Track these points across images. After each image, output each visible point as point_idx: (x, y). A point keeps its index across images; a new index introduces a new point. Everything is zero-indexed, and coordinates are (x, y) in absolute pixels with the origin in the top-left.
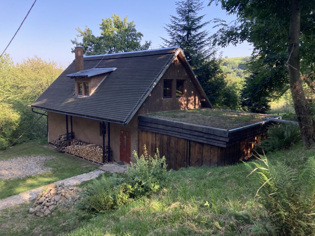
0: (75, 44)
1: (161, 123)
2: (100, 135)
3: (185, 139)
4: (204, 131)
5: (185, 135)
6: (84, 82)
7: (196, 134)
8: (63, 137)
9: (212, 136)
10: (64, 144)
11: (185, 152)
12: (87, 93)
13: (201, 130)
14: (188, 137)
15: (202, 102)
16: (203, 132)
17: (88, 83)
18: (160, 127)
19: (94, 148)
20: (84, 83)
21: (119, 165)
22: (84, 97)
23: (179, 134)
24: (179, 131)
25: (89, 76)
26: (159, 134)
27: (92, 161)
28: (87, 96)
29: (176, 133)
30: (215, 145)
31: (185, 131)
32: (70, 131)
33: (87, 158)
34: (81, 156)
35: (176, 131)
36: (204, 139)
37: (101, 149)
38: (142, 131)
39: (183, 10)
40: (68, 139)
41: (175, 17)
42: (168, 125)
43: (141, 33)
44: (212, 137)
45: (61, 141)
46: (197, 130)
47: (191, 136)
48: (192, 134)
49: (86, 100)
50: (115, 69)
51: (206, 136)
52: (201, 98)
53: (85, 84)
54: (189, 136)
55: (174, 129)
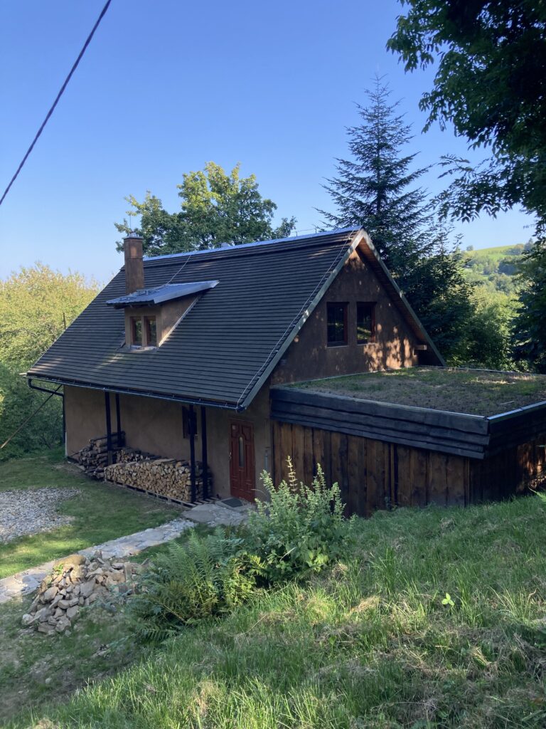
0: (125, 232)
1: (324, 405)
2: (184, 437)
3: (384, 442)
4: (429, 421)
5: (382, 432)
6: (148, 315)
7: (411, 427)
8: (98, 443)
9: (449, 432)
10: (103, 460)
11: (384, 472)
12: (152, 339)
13: (420, 418)
14: (391, 436)
15: (419, 353)
16: (426, 422)
17: (155, 317)
18: (324, 413)
19: (171, 467)
20: (145, 317)
21: (230, 507)
22: (147, 349)
23: (368, 429)
24: (369, 422)
25: (156, 302)
26: (321, 431)
27: (167, 499)
28: (152, 348)
29: (361, 427)
30: (456, 453)
31: (381, 423)
32: (114, 429)
33: (153, 492)
34: (140, 488)
35: (362, 421)
36: (429, 439)
37: (187, 470)
38: (280, 424)
39: (365, 146)
40: (110, 449)
41: (348, 162)
42: (340, 408)
43: (273, 201)
44: (448, 435)
45: (96, 452)
46: (411, 418)
47: (399, 434)
48: (399, 428)
49: (151, 357)
50: (214, 284)
51: (434, 433)
52: (416, 342)
53: (147, 321)
54: (393, 433)
55: (355, 417)
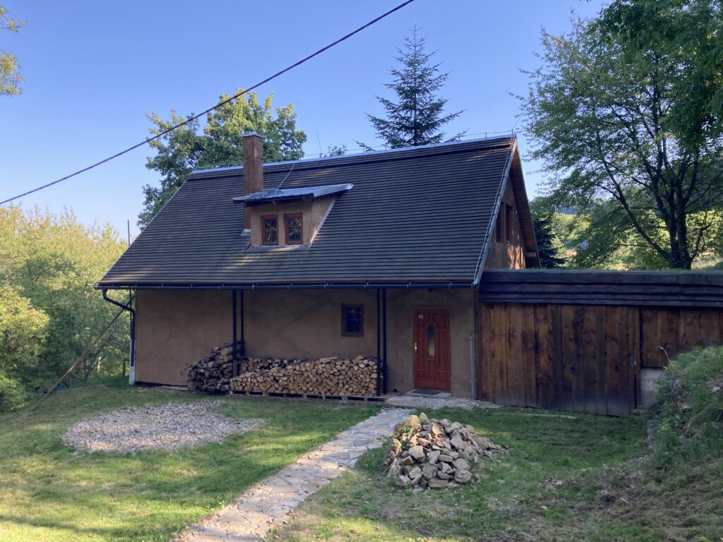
1: (554, 281)
2: (342, 335)
3: (629, 306)
4: (682, 281)
5: (627, 297)
7: (660, 290)
8: (225, 352)
9: (705, 288)
10: (228, 370)
11: (628, 335)
12: (295, 237)
13: (674, 280)
14: (639, 300)
16: (680, 283)
18: (553, 288)
19: (347, 362)
23: (610, 297)
24: (611, 290)
25: (315, 196)
26: (549, 307)
29: (602, 296)
30: (715, 306)
31: (626, 289)
34: (292, 392)
35: (603, 291)
36: (682, 298)
37: (371, 363)
38: (491, 305)
40: (235, 358)
41: (387, 101)
42: (574, 281)
44: (705, 291)
46: (661, 281)
47: (647, 297)
48: (648, 291)
50: (349, 187)
51: (687, 291)
52: (527, 250)
54: (640, 297)
55: (593, 288)
